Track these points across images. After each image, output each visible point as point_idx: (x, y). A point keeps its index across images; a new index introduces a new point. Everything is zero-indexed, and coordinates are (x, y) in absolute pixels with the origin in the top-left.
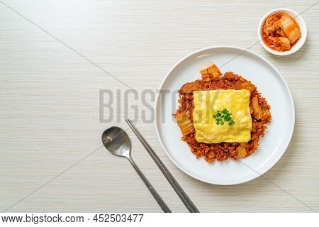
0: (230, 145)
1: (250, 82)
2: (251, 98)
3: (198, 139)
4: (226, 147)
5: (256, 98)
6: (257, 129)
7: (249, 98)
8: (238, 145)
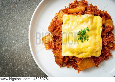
0: (103, 31)
1: (56, 14)
2: (69, 14)
3: (98, 54)
4: (105, 34)
5: (69, 10)
6: (92, 11)
7: (69, 15)
8: (103, 26)
